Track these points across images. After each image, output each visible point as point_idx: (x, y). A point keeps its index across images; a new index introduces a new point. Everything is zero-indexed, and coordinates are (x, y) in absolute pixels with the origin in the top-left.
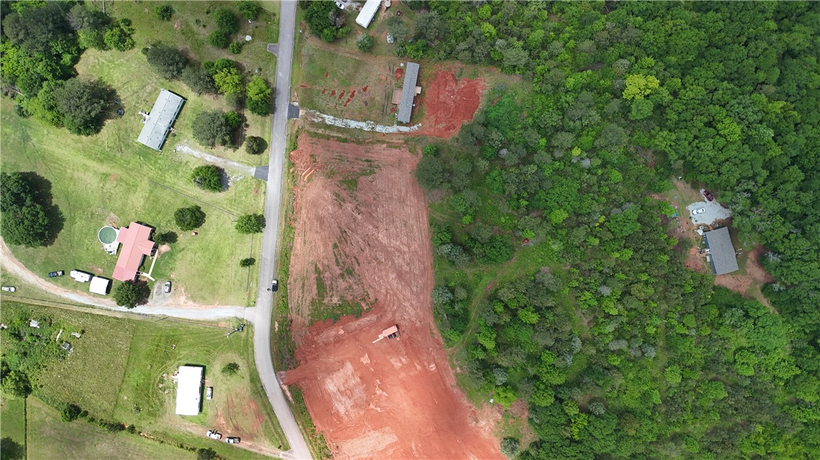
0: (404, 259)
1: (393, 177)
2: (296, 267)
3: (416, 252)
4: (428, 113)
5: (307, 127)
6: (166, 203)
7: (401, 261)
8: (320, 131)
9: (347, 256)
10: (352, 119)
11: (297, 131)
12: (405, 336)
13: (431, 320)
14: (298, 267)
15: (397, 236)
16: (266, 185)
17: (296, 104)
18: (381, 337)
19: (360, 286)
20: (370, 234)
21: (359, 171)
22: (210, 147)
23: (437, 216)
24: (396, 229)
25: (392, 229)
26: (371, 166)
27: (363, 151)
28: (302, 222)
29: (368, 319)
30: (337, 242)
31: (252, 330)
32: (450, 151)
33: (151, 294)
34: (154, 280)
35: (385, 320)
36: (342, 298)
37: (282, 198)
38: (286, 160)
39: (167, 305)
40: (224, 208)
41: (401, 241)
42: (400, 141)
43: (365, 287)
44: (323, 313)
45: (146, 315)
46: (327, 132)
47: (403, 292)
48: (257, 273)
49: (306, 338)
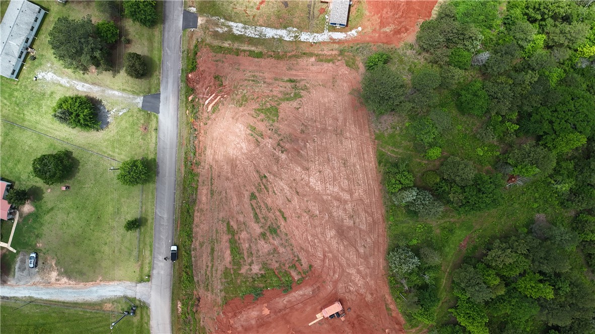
0: (345, 210)
1: (326, 100)
2: (202, 226)
3: (361, 199)
4: (370, 12)
5: (209, 40)
6: (27, 148)
7: (341, 213)
8: (226, 45)
9: (269, 209)
10: (268, 26)
11: (196, 46)
12: (352, 314)
13: (386, 291)
14: (204, 227)
15: (335, 179)
16: (157, 118)
17: (193, 10)
18: (319, 316)
19: (289, 249)
20: (298, 178)
21: (280, 96)
22: (82, 72)
23: (388, 150)
24: (332, 171)
25: (327, 171)
26: (295, 87)
27: (284, 68)
28: (207, 167)
29: (301, 293)
30: (255, 191)
31: (147, 313)
32: (401, 61)
33: (13, 270)
34: (15, 251)
35: (323, 294)
36: (265, 265)
37: (180, 135)
38: (183, 85)
39: (34, 284)
40: (105, 153)
41: (340, 187)
42: (334, 53)
43: (295, 250)
44: (240, 286)
45: (7, 298)
46: (236, 45)
47: (347, 255)
48: (151, 237)
49: (219, 321)
